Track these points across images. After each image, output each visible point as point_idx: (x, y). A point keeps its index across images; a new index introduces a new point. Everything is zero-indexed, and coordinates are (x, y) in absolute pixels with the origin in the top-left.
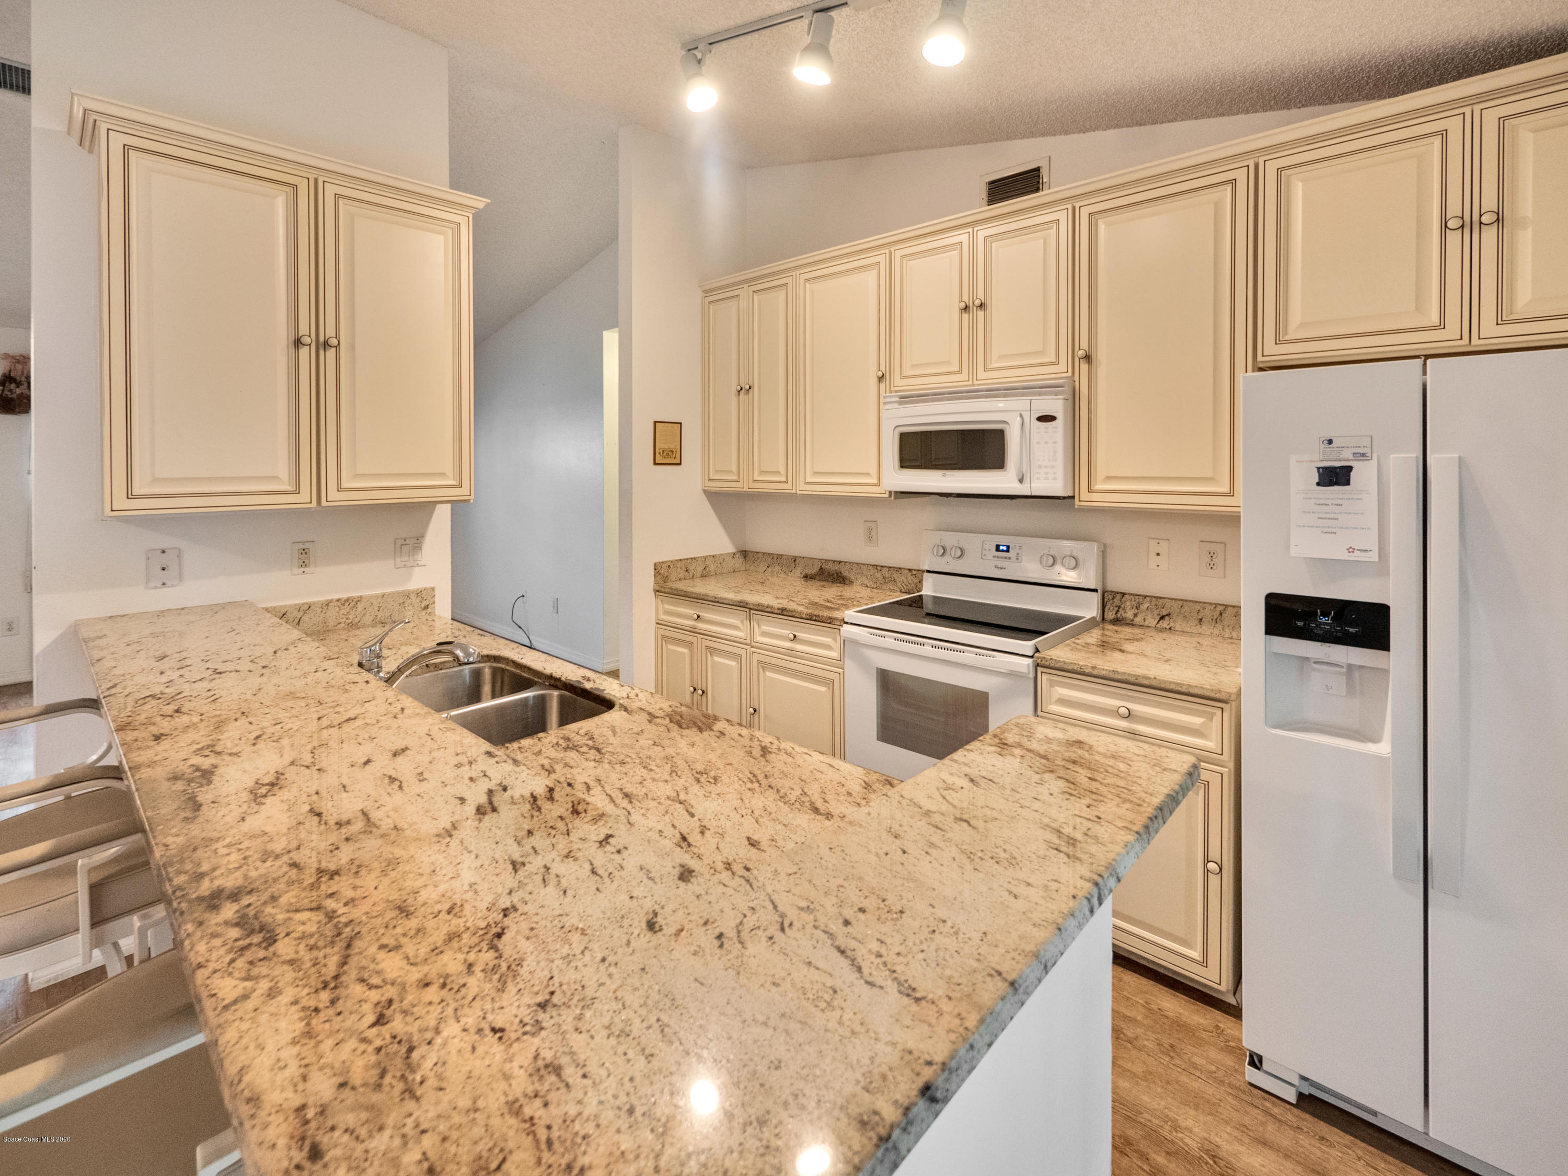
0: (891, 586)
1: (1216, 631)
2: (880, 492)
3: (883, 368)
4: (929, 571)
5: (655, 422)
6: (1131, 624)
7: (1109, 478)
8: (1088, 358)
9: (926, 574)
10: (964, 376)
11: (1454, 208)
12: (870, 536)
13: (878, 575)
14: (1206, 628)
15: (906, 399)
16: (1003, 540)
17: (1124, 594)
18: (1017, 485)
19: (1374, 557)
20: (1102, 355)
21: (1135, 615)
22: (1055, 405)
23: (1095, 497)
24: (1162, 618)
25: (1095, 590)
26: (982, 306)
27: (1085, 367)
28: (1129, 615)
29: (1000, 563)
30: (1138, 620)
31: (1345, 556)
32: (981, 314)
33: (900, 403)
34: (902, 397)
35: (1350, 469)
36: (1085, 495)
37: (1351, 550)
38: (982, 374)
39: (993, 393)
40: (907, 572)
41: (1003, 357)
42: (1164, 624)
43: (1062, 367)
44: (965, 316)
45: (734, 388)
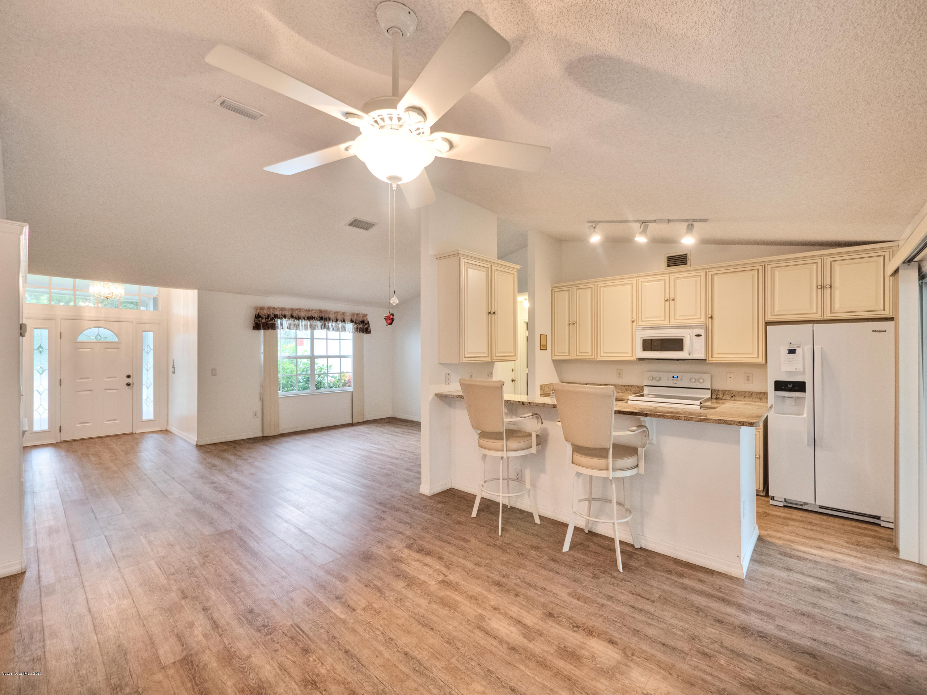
0: (629, 392)
1: (750, 400)
2: (633, 359)
3: (634, 318)
4: (645, 386)
5: (540, 335)
6: (722, 399)
7: (718, 354)
8: (711, 317)
9: (645, 387)
10: (666, 321)
11: (819, 284)
12: (619, 375)
13: (624, 388)
14: (746, 399)
15: (645, 328)
16: (676, 375)
17: (719, 390)
18: (689, 356)
19: (802, 370)
20: (716, 316)
21: (723, 396)
22: (701, 331)
23: (714, 359)
24: (732, 397)
25: (709, 389)
26: (673, 300)
27: (710, 320)
28: (721, 396)
29: (675, 382)
30: (724, 398)
31: (795, 370)
32: (672, 302)
33: (643, 330)
34: (643, 328)
35: (795, 350)
36: (710, 359)
37: (796, 369)
38: (673, 321)
39: (678, 327)
40: (635, 387)
41: (680, 316)
42: (733, 398)
43: (702, 320)
44: (667, 302)
45: (567, 323)
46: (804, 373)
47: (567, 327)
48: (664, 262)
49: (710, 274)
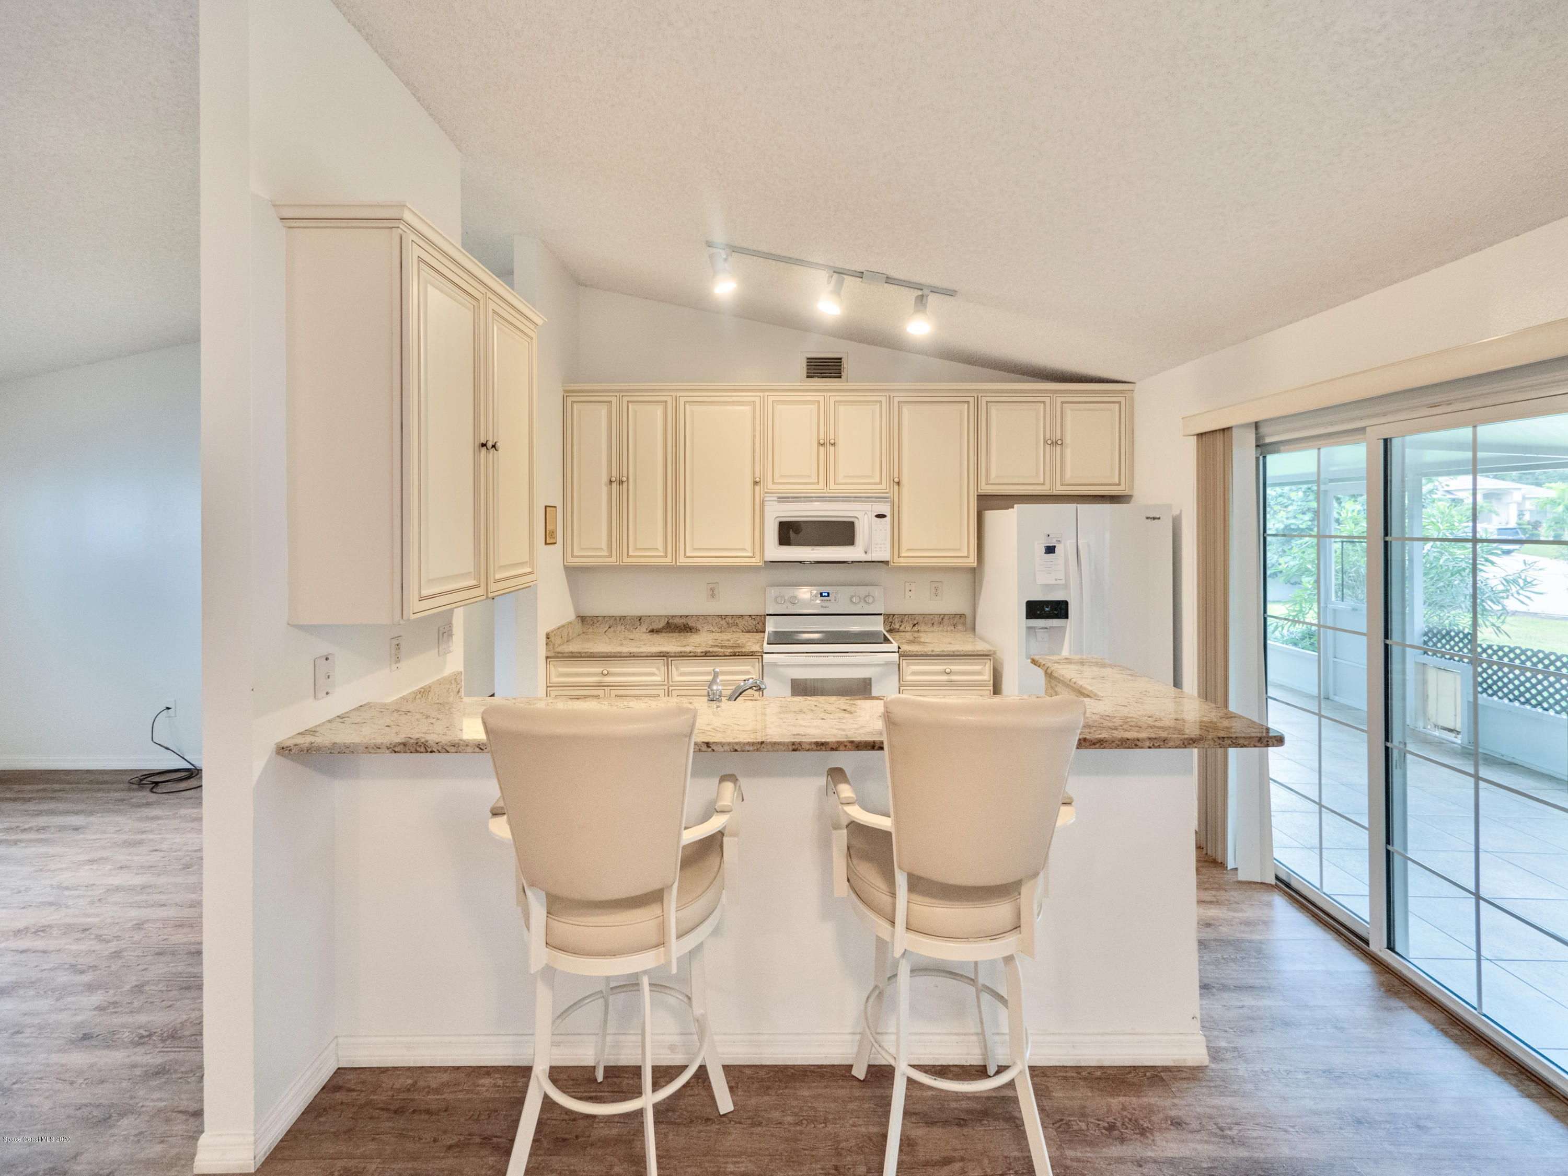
0: (733, 629)
1: (941, 629)
2: (756, 561)
3: (757, 475)
4: (768, 615)
5: (546, 507)
6: (898, 631)
7: (909, 550)
8: (898, 483)
9: (767, 618)
10: (821, 486)
11: (1048, 437)
12: (713, 594)
13: (723, 622)
14: (935, 628)
15: (782, 499)
16: (825, 590)
17: (894, 615)
18: (864, 555)
19: (1063, 582)
20: (904, 482)
21: (900, 626)
22: (884, 509)
23: (902, 560)
24: (914, 625)
25: (880, 614)
26: (834, 444)
27: (896, 487)
28: (897, 626)
29: (824, 604)
30: (901, 629)
31: (1054, 582)
32: (832, 448)
33: (779, 502)
34: (779, 498)
35: (1055, 547)
36: (896, 560)
37: (1056, 580)
38: (832, 486)
39: (846, 499)
40: (747, 617)
41: (845, 477)
42: (915, 629)
43: (883, 486)
44: (821, 448)
45: (605, 479)
46: (1066, 586)
47: (604, 489)
48: (801, 367)
49: (896, 400)
